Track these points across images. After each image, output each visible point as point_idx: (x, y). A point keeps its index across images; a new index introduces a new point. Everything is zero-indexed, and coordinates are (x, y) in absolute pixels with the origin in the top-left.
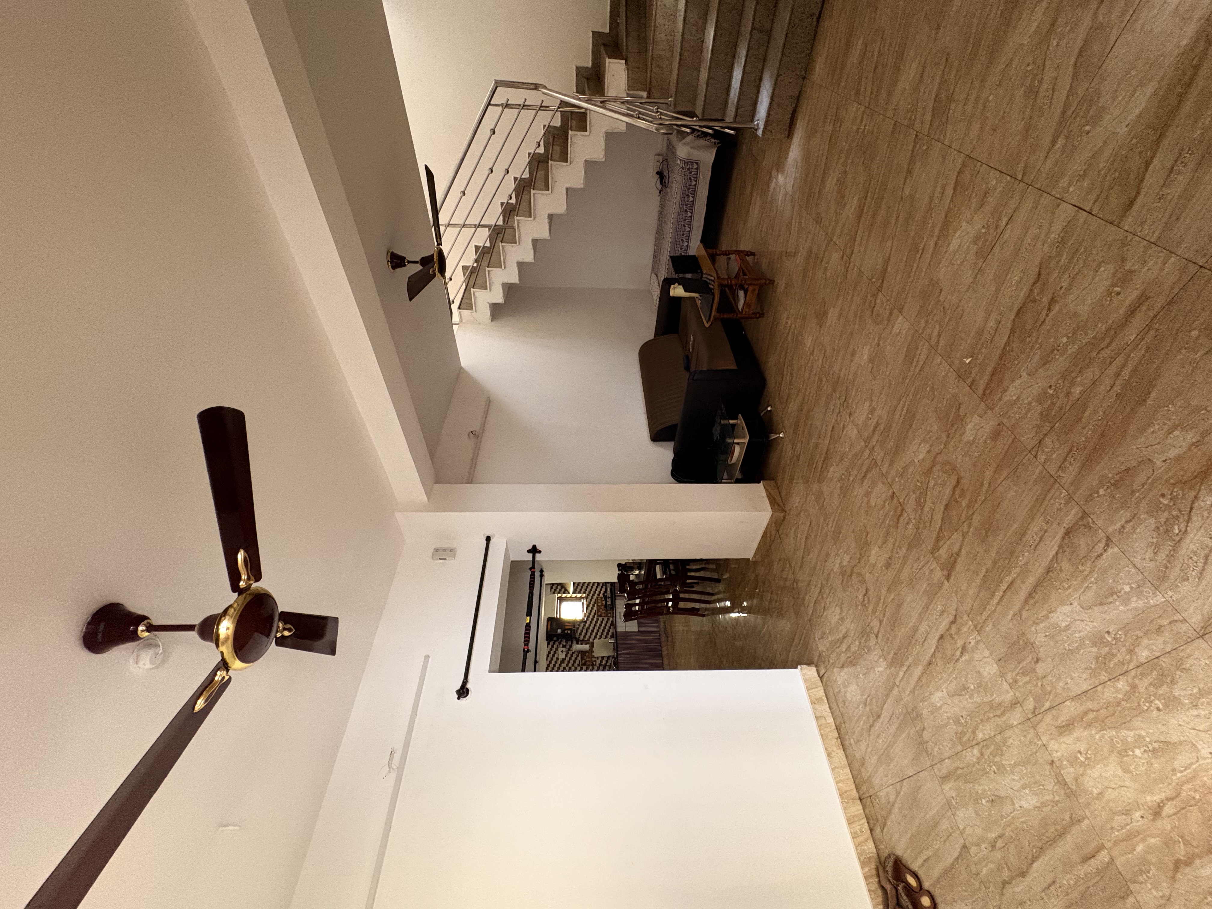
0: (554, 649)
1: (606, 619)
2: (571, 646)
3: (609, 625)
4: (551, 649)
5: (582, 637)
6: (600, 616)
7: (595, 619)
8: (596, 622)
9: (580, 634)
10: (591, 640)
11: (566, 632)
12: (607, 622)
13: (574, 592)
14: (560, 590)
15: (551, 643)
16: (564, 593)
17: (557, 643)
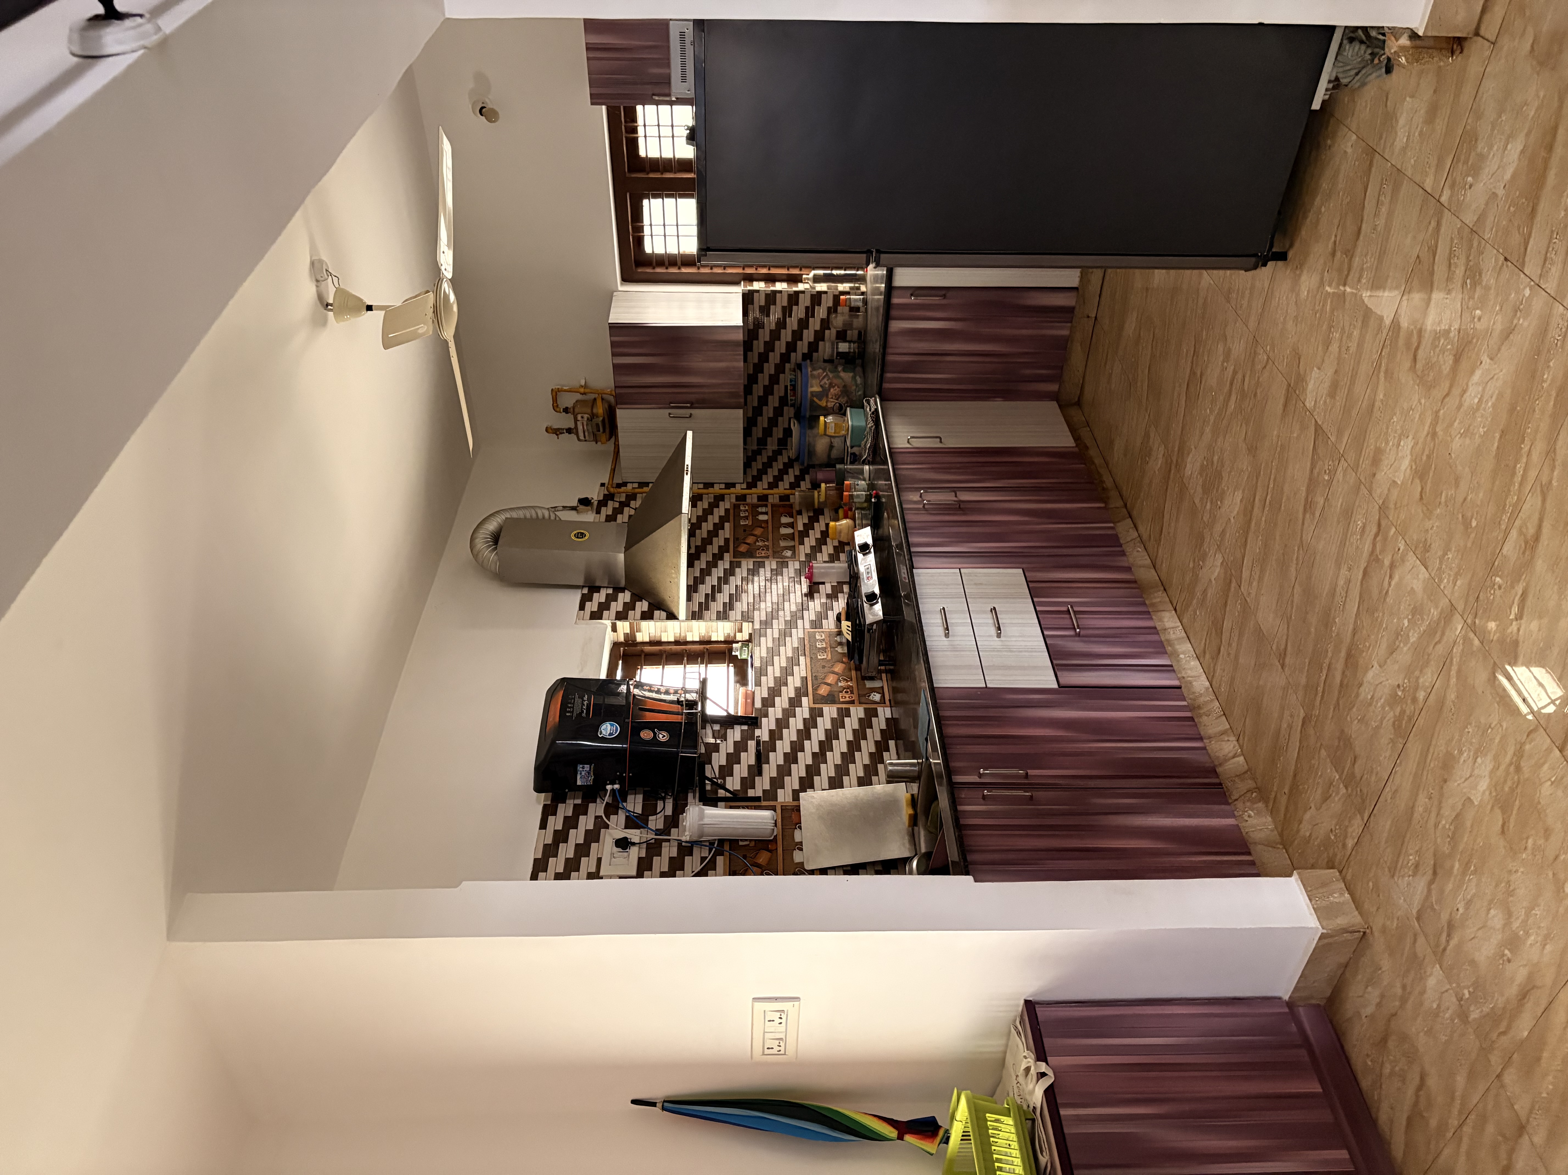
0: (576, 836)
1: (858, 712)
2: (673, 822)
3: (874, 735)
4: (561, 837)
5: (733, 783)
6: (831, 699)
7: (802, 712)
8: (810, 723)
9: (726, 771)
10: (784, 796)
11: (646, 735)
12: (865, 723)
13: (695, 615)
14: (629, 606)
15: (565, 810)
16: (647, 616)
17: (597, 809)
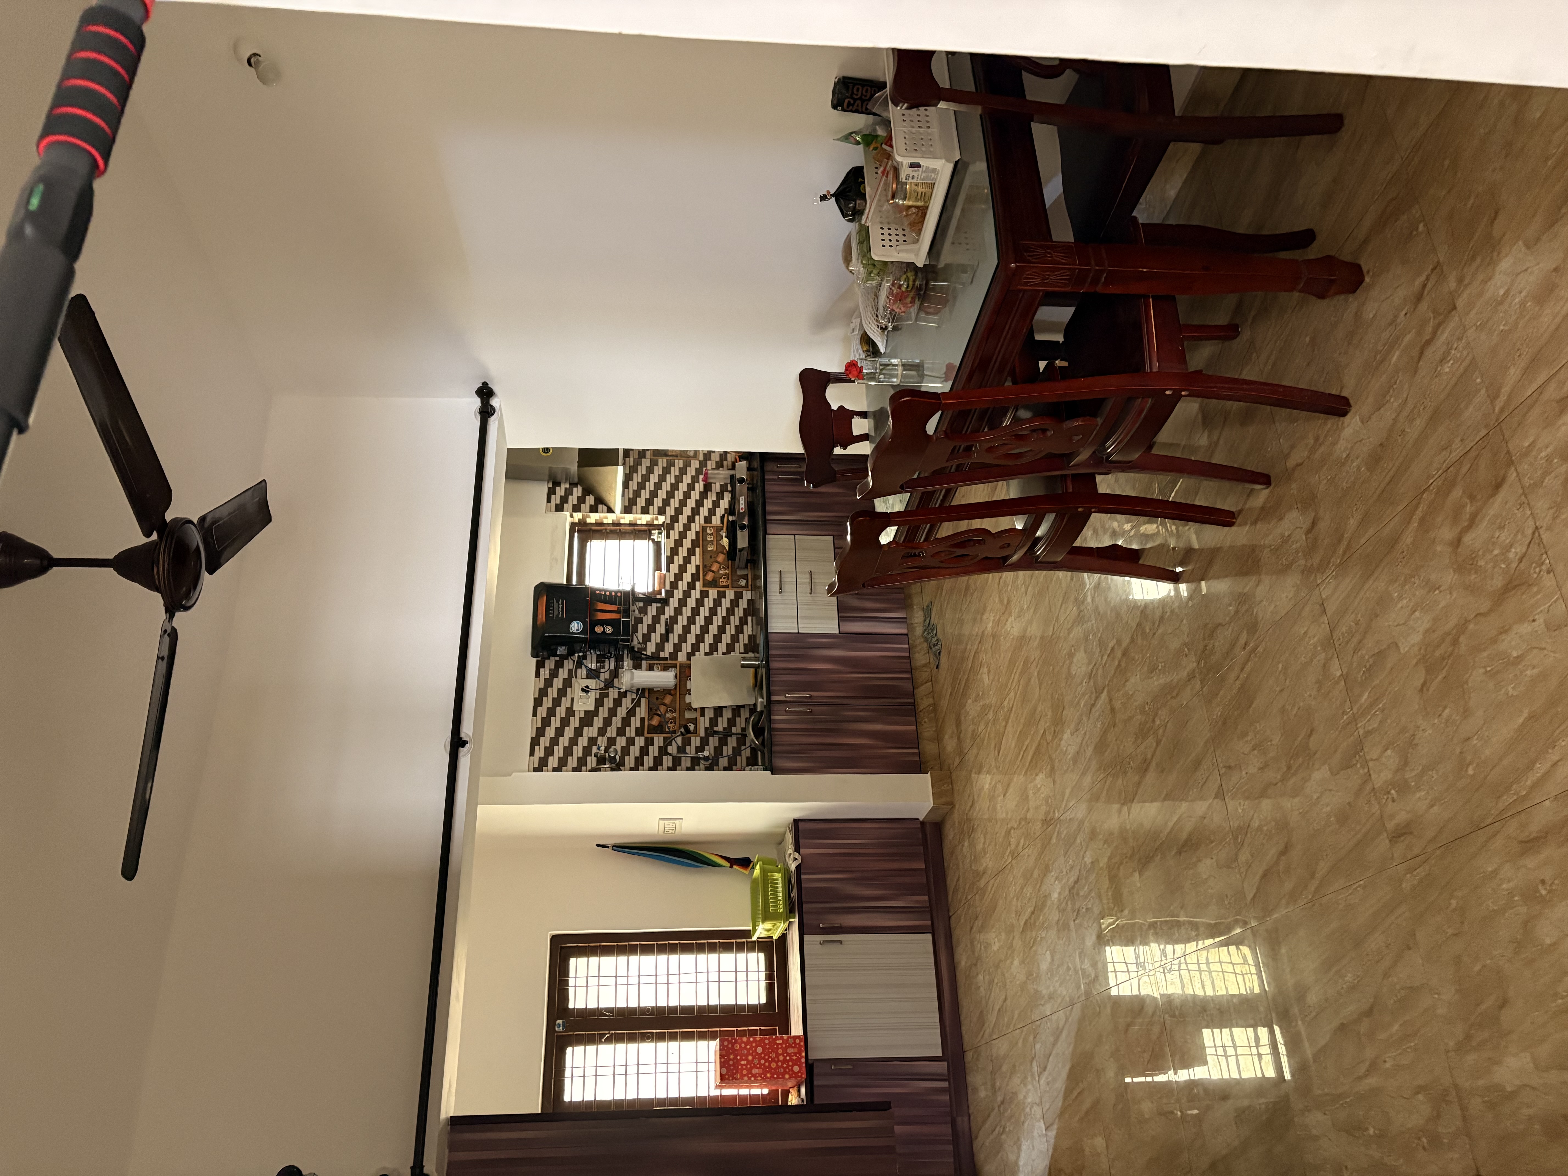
0: (558, 683)
1: (730, 594)
2: (615, 674)
3: (739, 612)
4: (549, 683)
5: (651, 648)
6: (714, 584)
7: (696, 594)
8: (700, 603)
9: (647, 638)
10: (682, 657)
11: (599, 629)
12: (734, 603)
13: (627, 510)
14: (581, 500)
15: (550, 664)
16: (594, 509)
17: (568, 664)
